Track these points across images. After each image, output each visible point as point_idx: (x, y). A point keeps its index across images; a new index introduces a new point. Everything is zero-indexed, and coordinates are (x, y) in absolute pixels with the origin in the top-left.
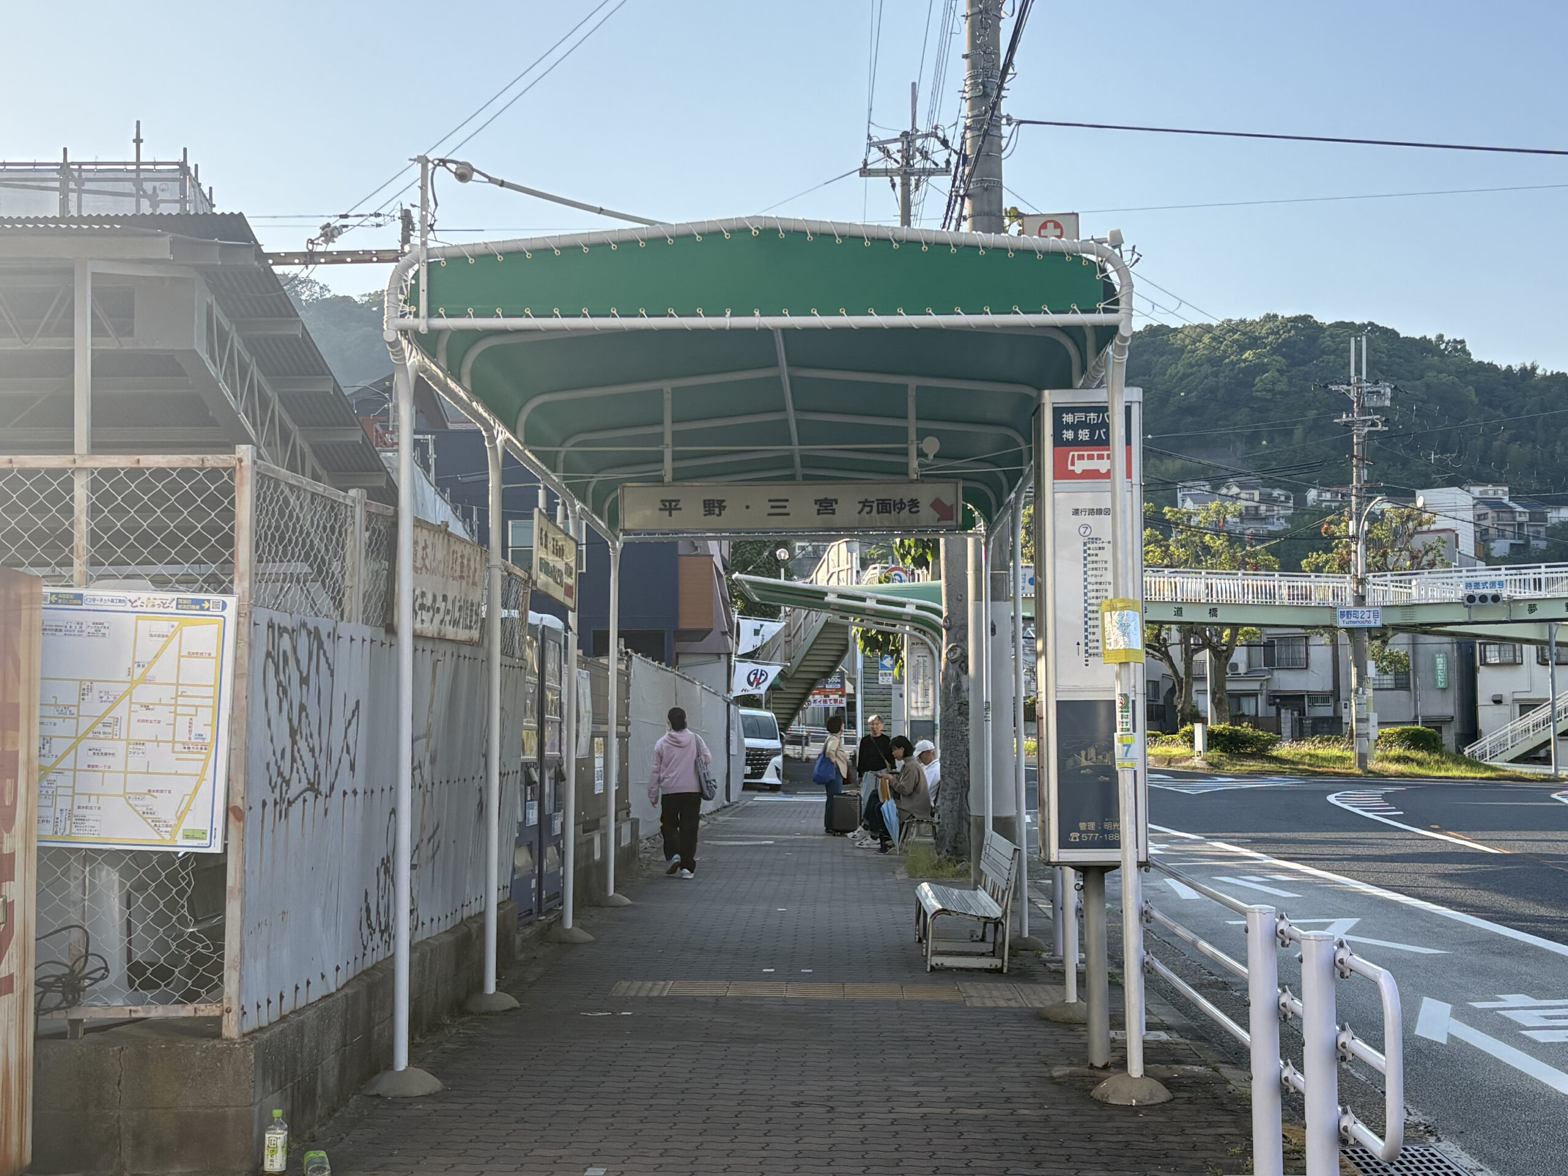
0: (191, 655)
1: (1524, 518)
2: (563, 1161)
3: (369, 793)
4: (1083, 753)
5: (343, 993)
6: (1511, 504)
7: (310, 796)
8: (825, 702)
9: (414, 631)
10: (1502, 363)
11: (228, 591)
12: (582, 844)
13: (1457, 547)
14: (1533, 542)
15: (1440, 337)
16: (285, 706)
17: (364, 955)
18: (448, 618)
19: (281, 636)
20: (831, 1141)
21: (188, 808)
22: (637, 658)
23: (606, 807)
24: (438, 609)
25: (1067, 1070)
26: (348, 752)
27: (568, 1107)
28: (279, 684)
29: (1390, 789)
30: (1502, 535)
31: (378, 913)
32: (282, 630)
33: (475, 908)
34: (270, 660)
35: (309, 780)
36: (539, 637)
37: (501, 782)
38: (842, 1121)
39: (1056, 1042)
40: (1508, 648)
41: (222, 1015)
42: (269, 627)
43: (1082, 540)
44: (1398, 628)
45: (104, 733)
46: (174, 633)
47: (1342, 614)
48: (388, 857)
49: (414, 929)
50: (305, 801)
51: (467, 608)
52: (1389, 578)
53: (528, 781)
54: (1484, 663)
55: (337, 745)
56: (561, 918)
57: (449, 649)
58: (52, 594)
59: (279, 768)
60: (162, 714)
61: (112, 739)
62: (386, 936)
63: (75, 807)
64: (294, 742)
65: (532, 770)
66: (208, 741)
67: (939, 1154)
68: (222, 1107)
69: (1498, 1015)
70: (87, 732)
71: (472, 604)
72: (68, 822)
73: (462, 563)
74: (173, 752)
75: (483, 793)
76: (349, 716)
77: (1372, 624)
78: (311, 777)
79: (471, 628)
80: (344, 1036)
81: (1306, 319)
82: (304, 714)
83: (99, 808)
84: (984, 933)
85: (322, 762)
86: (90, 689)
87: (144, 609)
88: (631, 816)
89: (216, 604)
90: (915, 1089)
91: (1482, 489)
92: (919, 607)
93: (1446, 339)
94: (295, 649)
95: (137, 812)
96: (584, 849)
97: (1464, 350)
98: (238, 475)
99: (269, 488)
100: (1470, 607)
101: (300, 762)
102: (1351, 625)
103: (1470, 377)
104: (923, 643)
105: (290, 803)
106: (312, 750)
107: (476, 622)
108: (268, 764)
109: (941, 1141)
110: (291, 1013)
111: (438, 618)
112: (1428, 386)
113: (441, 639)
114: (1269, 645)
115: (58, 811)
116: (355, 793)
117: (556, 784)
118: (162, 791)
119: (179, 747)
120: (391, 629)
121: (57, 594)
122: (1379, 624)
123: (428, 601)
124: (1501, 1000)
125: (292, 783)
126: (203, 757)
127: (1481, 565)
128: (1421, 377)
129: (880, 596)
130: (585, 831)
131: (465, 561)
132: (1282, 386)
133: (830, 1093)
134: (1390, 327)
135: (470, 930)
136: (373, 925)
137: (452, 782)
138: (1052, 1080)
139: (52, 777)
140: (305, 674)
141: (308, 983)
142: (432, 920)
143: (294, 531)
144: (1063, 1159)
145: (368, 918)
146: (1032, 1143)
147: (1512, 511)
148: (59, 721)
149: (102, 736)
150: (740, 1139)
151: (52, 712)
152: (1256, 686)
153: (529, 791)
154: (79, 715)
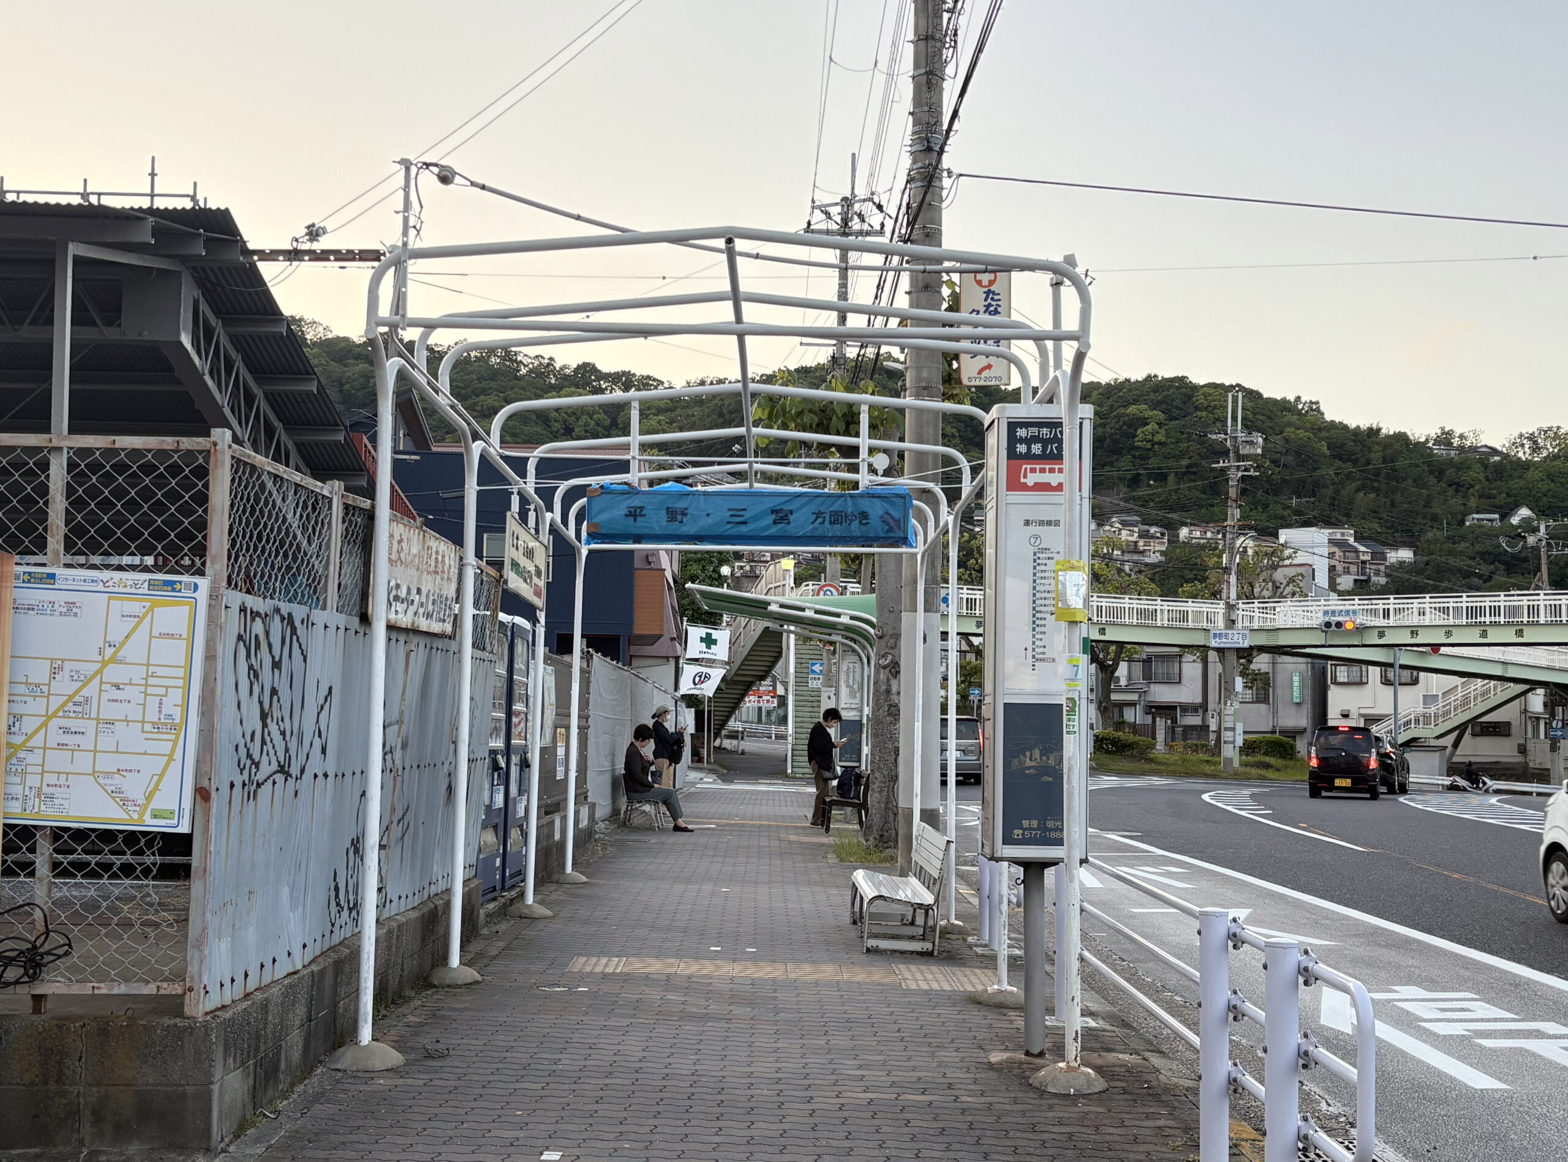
0: (162, 636)
1: (1367, 557)
2: (519, 1143)
3: (340, 776)
4: (1028, 753)
5: (309, 970)
6: (1356, 544)
7: (279, 778)
8: (759, 702)
9: (388, 621)
10: (1352, 424)
11: (201, 573)
12: (543, 826)
13: (1314, 579)
14: (1374, 579)
15: (1298, 398)
16: (256, 689)
17: (332, 932)
18: (421, 610)
19: (253, 620)
20: (782, 1126)
21: (156, 788)
22: (597, 657)
23: (565, 791)
24: (413, 601)
25: (1005, 1056)
26: (320, 736)
27: (525, 1085)
28: (251, 667)
29: (1256, 790)
30: (1347, 572)
31: (347, 891)
32: (255, 614)
33: (441, 886)
34: (241, 643)
35: (279, 762)
36: (509, 634)
37: (469, 768)
38: (792, 1105)
39: (990, 1026)
40: (1355, 669)
41: (185, 993)
42: (241, 610)
43: (1032, 550)
44: (1262, 649)
45: (74, 712)
46: (145, 615)
47: (1215, 635)
48: (358, 838)
49: (381, 906)
50: (274, 783)
51: (441, 602)
52: (1256, 605)
53: (496, 767)
54: (1336, 683)
55: (309, 727)
56: (522, 895)
57: (422, 641)
58: (24, 573)
59: (248, 750)
60: (133, 693)
61: (83, 718)
62: (354, 913)
63: (45, 785)
64: (265, 725)
65: (499, 757)
66: (177, 721)
67: (889, 1144)
68: (183, 1085)
69: (1395, 1006)
70: (58, 710)
71: (447, 599)
72: (37, 800)
73: (437, 558)
74: (143, 732)
75: (451, 775)
76: (321, 701)
77: (1241, 645)
78: (282, 760)
79: (444, 621)
80: (309, 1012)
81: (1182, 379)
82: (275, 698)
83: (68, 787)
84: (914, 917)
85: (293, 745)
86: (61, 668)
87: (116, 590)
88: (589, 800)
89: (188, 586)
90: (859, 1072)
91: (1331, 531)
92: (852, 618)
93: (1303, 400)
94: (267, 633)
95: (106, 790)
96: (545, 832)
97: (1318, 410)
98: (212, 459)
99: (244, 473)
100: (1326, 632)
101: (270, 745)
102: (1222, 645)
103: (1324, 434)
104: (854, 651)
105: (259, 785)
106: (283, 733)
107: (449, 616)
108: (237, 746)
109: (890, 1129)
110: (256, 990)
111: (412, 609)
112: (1287, 441)
113: (414, 631)
114: (1147, 662)
115: (27, 789)
116: (326, 775)
117: (521, 770)
118: (131, 771)
119: (148, 727)
120: (365, 619)
121: (30, 573)
122: (1246, 645)
123: (403, 593)
124: (1396, 991)
125: (261, 766)
126: (173, 737)
127: (1334, 596)
128: (1281, 432)
129: (818, 607)
130: (547, 813)
131: (440, 558)
132: (1160, 437)
133: (779, 1075)
134: (1255, 388)
135: (436, 907)
136: (342, 903)
137: (422, 767)
138: (991, 1066)
139: (22, 754)
140: (277, 659)
141: (274, 961)
142: (400, 897)
143: (270, 517)
144: (1010, 1150)
145: (337, 896)
146: (977, 1133)
147: (1357, 551)
148: (30, 700)
149: (72, 715)
150: (694, 1122)
151: (22, 689)
152: (1134, 697)
153: (496, 777)
154: (49, 694)
